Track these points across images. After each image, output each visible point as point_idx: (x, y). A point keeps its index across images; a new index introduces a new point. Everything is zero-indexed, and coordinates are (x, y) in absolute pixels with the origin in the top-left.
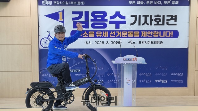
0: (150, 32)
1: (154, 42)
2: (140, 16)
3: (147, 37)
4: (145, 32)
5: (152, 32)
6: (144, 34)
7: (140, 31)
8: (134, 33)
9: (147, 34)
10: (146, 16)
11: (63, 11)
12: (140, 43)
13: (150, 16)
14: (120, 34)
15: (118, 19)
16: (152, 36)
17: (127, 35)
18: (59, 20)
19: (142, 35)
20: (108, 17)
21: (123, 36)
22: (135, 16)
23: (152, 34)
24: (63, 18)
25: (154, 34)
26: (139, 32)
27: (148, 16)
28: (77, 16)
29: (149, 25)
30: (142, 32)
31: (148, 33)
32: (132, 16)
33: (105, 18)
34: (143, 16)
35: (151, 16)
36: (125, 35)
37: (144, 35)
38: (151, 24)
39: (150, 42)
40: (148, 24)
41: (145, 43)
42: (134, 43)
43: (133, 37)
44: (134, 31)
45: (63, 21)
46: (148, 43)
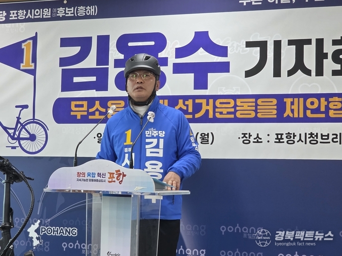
0: (315, 100)
1: (331, 137)
2: (277, 44)
3: (305, 119)
4: (296, 100)
5: (323, 100)
6: (295, 107)
7: (280, 98)
8: (257, 105)
9: (305, 108)
10: (299, 45)
11: (34, 39)
12: (279, 139)
13: (314, 42)
14: (208, 108)
15: (201, 56)
16: (323, 116)
17: (234, 113)
18: (22, 66)
19: (288, 112)
20: (168, 53)
21: (221, 113)
22: (263, 45)
23: (323, 109)
24: (34, 60)
25: (331, 105)
26: (275, 101)
27: (309, 42)
28: (75, 50)
29: (313, 73)
30: (288, 101)
31: (309, 105)
32: (249, 44)
33: (161, 55)
34: (291, 42)
35: (320, 42)
36: (225, 111)
37: (292, 111)
38: (320, 72)
39: (317, 136)
40: (308, 72)
41: (297, 138)
42: (258, 140)
43: (256, 120)
44: (257, 97)
45: (33, 68)
46: (308, 140)
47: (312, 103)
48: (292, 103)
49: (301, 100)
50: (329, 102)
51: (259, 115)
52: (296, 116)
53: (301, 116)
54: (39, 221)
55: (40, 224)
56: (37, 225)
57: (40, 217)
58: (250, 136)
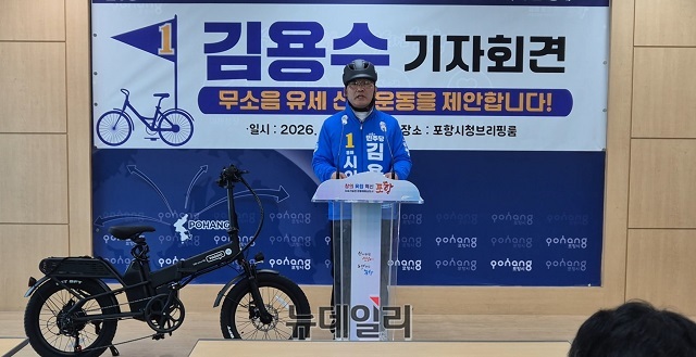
0: (472, 94)
1: (486, 129)
2: (437, 40)
3: (463, 113)
4: (454, 94)
5: (479, 94)
6: (453, 101)
7: (439, 92)
8: (416, 98)
9: (463, 102)
10: (458, 41)
11: (174, 22)
12: (438, 131)
13: (471, 39)
15: (361, 48)
16: (479, 109)
17: (394, 106)
18: (160, 51)
19: (446, 106)
20: (326, 43)
21: (381, 105)
22: (422, 40)
23: (479, 103)
24: (174, 45)
25: (486, 100)
26: (434, 95)
27: (467, 39)
28: (222, 36)
29: (471, 69)
30: (447, 95)
31: (466, 100)
32: (409, 38)
33: (318, 45)
34: (450, 38)
35: (477, 40)
36: (384, 104)
37: (450, 104)
38: (476, 68)
39: (473, 128)
40: (466, 68)
41: (455, 130)
42: (417, 132)
43: (415, 112)
44: (417, 90)
45: (173, 53)
46: (465, 132)
47: (469, 97)
48: (451, 97)
49: (459, 94)
50: (484, 97)
51: (418, 108)
52: (454, 109)
53: (459, 109)
54: (187, 216)
55: (188, 219)
56: (184, 219)
57: (188, 211)
58: (409, 128)
